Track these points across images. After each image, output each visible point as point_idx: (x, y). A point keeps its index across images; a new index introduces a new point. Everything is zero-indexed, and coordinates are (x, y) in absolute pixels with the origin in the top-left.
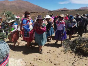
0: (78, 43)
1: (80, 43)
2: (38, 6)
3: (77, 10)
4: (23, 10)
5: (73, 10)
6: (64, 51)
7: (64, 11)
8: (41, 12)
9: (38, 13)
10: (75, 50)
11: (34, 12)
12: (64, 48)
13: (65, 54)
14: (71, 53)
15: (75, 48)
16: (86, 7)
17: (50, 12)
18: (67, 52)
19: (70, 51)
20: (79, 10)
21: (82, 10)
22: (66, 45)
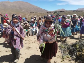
0: (79, 48)
1: (81, 49)
2: (37, 7)
3: (74, 11)
4: (23, 10)
5: (71, 11)
6: (62, 58)
7: (62, 12)
8: (40, 13)
9: (37, 13)
10: (75, 57)
11: (34, 13)
12: (62, 53)
13: (62, 62)
14: (69, 60)
15: (75, 54)
16: (83, 8)
17: (49, 12)
18: (65, 60)
19: (68, 57)
20: (76, 11)
21: (79, 11)
22: (64, 49)
